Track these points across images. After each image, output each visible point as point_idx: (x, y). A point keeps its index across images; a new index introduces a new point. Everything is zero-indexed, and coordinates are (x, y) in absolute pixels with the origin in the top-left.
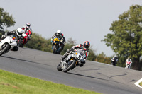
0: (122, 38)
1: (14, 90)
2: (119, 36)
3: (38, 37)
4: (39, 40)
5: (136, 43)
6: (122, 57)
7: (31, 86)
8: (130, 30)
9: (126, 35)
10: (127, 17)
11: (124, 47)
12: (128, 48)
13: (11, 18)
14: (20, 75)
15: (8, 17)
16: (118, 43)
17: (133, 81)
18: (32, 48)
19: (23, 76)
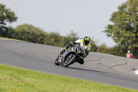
0: (122, 28)
1: (16, 84)
2: (119, 26)
3: (40, 31)
4: (42, 35)
5: (136, 33)
6: (123, 46)
7: (33, 80)
8: (130, 20)
9: (125, 25)
10: (126, 7)
11: (125, 37)
12: (129, 38)
13: (13, 14)
14: (22, 69)
15: (10, 13)
16: (118, 33)
17: (134, 69)
18: (35, 42)
19: (26, 70)
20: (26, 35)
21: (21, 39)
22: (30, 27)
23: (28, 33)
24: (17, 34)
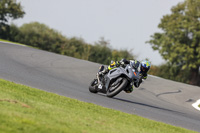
0: (176, 40)
1: (23, 110)
2: (171, 36)
3: (56, 34)
4: (58, 40)
5: (195, 48)
6: (175, 66)
7: (48, 105)
8: (187, 28)
9: (180, 36)
10: (183, 9)
11: (178, 52)
12: (184, 54)
13: (19, 6)
14: (31, 88)
15: (15, 4)
16: (169, 46)
17: (190, 101)
18: (47, 49)
19: (37, 89)
20: (35, 38)
21: (28, 44)
22: (42, 27)
23: (38, 36)
24: (22, 36)
